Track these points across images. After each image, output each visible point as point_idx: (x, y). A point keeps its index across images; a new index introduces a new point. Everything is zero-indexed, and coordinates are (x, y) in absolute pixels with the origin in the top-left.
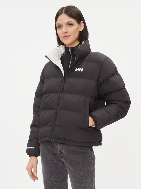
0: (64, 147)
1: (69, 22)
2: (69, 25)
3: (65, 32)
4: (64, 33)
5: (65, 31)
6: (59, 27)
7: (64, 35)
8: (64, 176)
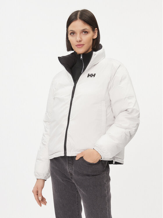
0: (73, 168)
1: (84, 30)
2: (83, 33)
3: (79, 41)
4: (77, 42)
5: (80, 39)
6: (72, 34)
7: (77, 44)
8: (77, 197)
